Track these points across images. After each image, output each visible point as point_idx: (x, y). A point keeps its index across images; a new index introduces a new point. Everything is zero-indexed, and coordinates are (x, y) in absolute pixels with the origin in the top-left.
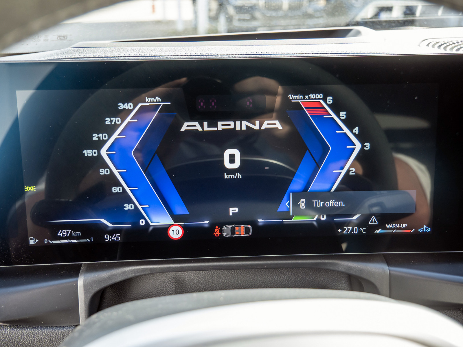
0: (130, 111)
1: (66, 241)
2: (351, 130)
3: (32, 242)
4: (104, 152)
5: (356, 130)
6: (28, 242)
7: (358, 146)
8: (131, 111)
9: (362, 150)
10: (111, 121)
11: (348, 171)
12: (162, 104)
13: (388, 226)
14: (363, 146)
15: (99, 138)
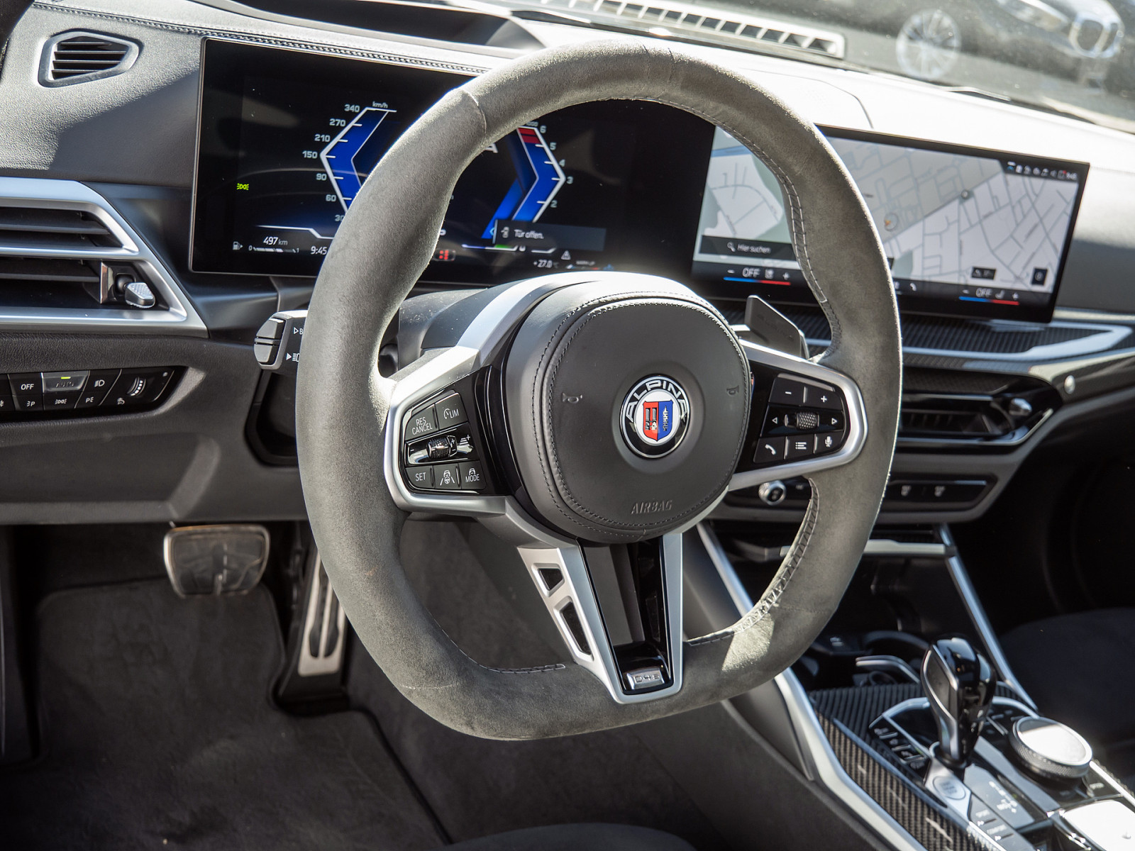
0: (356, 114)
1: (272, 250)
2: (558, 161)
3: (236, 247)
4: (324, 156)
5: (563, 163)
6: (232, 247)
7: (562, 179)
8: (358, 114)
9: (565, 184)
10: (336, 123)
11: (551, 203)
12: (388, 111)
13: (578, 263)
14: (567, 180)
15: (321, 139)
